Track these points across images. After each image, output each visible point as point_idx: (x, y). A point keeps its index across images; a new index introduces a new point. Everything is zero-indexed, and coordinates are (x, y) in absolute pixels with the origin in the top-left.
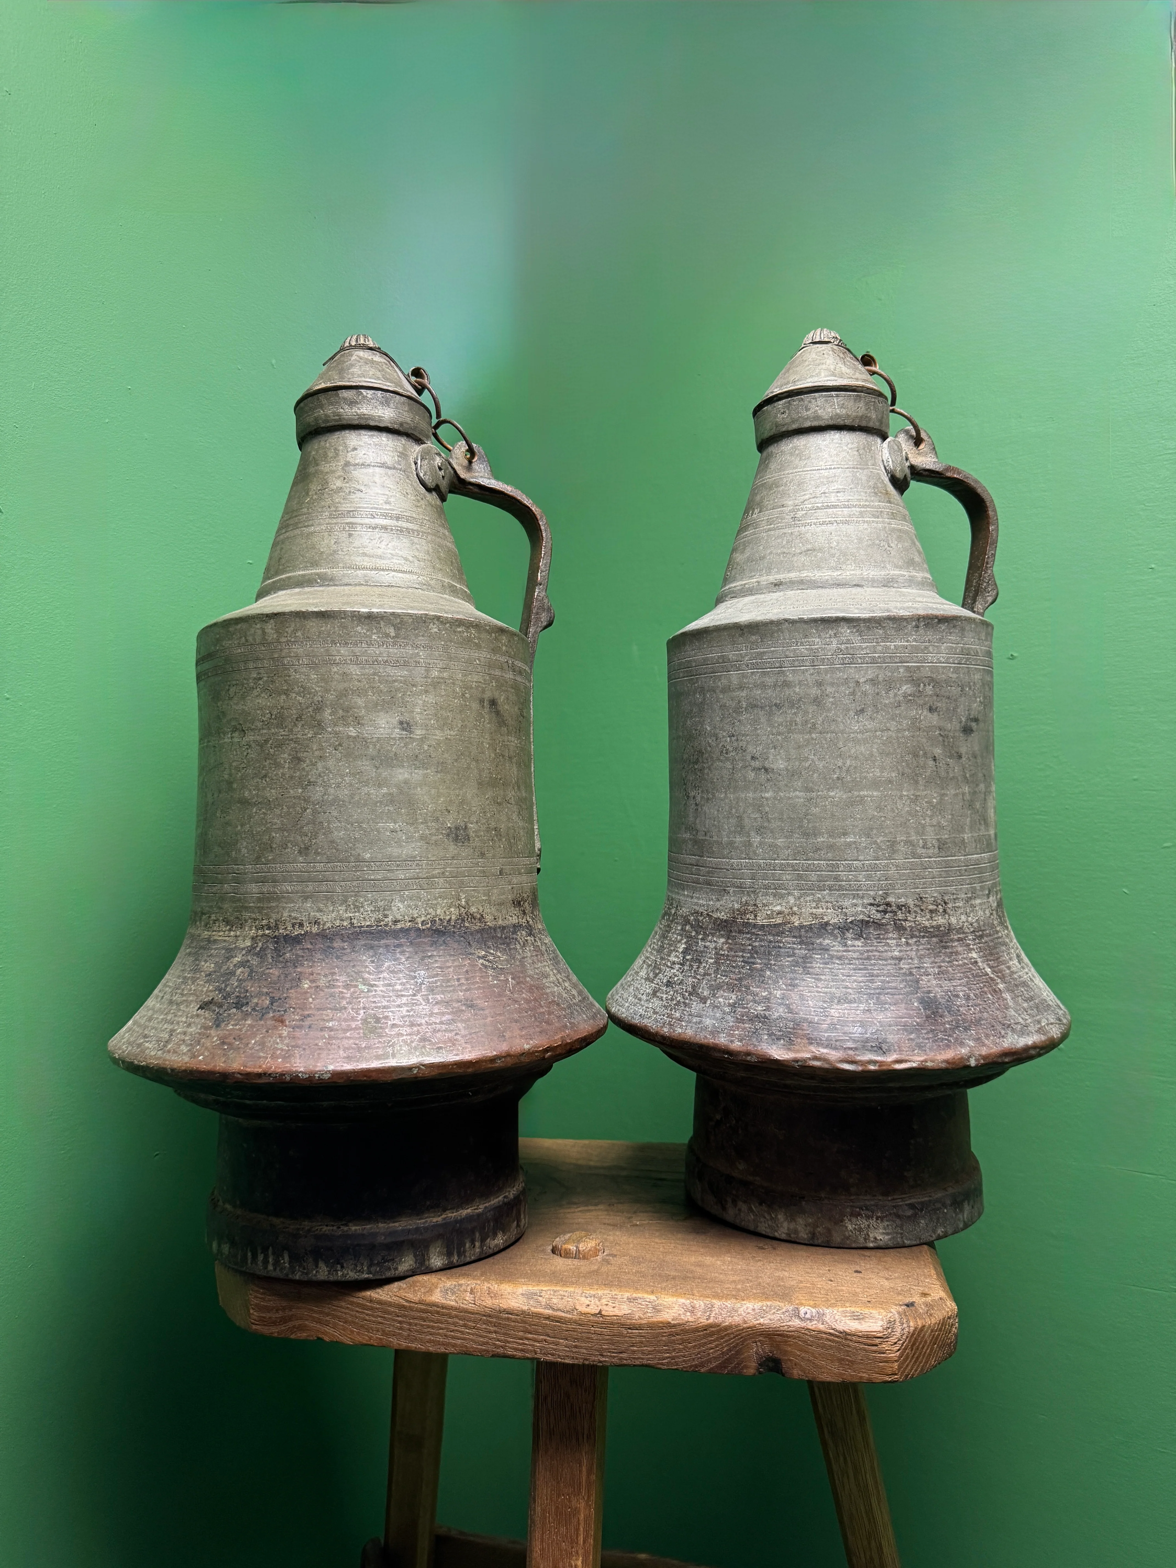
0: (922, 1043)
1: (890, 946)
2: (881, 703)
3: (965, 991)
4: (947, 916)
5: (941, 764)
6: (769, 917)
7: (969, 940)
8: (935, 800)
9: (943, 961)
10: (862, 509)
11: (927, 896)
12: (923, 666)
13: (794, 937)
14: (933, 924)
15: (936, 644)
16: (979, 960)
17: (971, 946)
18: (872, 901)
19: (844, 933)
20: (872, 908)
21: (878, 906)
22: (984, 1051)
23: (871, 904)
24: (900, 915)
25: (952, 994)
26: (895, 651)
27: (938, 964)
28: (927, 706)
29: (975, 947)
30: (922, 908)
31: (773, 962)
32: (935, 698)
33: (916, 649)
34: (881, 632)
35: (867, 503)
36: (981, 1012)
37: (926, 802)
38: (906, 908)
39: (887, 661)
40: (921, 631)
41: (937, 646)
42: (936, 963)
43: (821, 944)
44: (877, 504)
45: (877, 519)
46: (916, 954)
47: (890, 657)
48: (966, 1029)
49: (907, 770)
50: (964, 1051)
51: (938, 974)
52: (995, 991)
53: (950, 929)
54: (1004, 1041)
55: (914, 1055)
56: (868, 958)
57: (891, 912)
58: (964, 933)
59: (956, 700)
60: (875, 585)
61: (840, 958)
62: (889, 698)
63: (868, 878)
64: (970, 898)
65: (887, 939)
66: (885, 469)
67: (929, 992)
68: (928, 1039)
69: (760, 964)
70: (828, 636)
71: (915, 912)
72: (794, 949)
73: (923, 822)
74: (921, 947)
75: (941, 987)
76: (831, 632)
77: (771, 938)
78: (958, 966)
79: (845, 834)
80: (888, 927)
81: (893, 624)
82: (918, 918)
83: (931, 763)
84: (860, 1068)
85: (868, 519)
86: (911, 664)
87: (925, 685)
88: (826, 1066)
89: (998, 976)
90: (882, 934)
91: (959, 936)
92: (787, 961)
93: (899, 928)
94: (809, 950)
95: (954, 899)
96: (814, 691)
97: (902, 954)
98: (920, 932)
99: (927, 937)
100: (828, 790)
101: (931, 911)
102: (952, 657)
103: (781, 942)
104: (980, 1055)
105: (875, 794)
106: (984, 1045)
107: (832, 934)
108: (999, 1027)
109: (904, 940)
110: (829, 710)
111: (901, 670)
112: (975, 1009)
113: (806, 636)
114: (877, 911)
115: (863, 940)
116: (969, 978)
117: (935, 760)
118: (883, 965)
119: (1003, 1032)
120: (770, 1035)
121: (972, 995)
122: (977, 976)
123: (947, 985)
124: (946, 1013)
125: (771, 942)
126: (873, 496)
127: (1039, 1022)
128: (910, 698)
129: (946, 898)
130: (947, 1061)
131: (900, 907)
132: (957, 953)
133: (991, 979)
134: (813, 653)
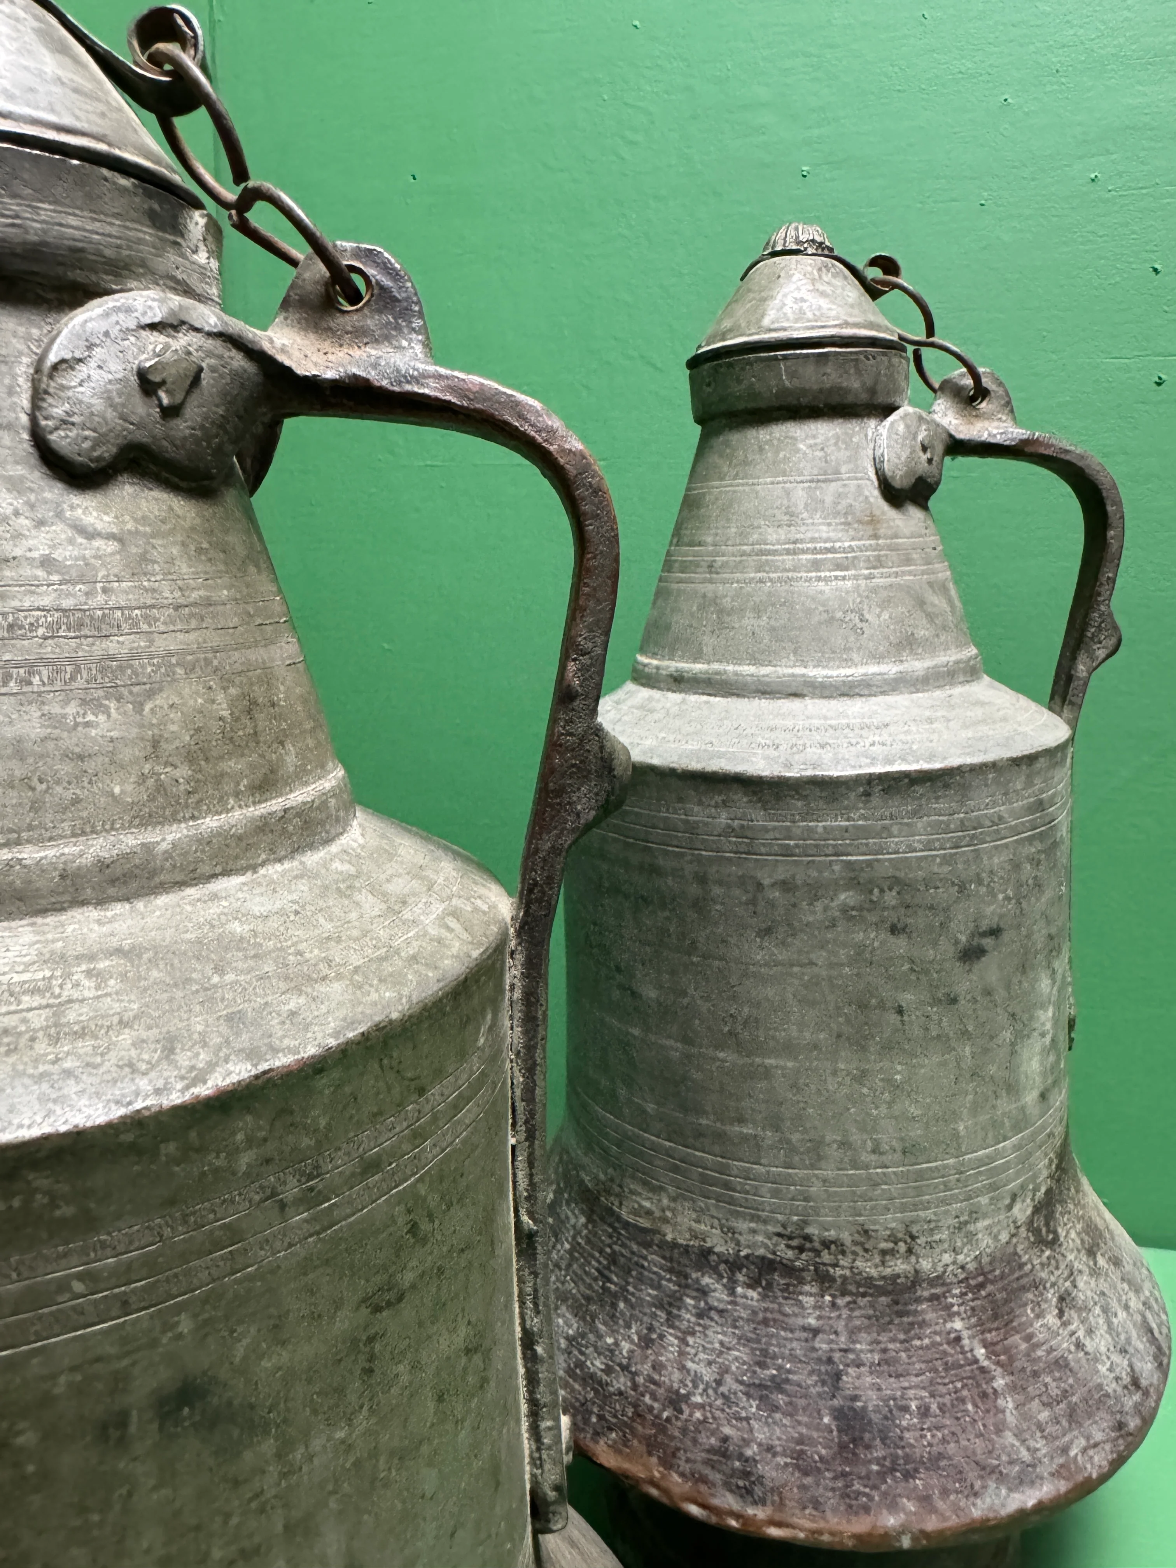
0: (821, 1496)
1: (803, 1307)
2: (800, 921)
3: (922, 1398)
4: (913, 1259)
5: (913, 1017)
6: (635, 1213)
7: (953, 1297)
8: (898, 1077)
9: (893, 1340)
10: (819, 556)
11: (877, 1227)
12: (878, 860)
13: (664, 1258)
14: (883, 1274)
15: (906, 820)
16: (965, 1334)
17: (955, 1308)
18: (779, 1229)
19: (733, 1273)
20: (780, 1239)
21: (790, 1238)
22: (932, 1524)
23: (779, 1235)
24: (826, 1257)
25: (896, 1405)
26: (826, 836)
27: (883, 1346)
28: (888, 925)
29: (962, 1308)
30: (867, 1246)
31: (631, 1289)
32: (903, 911)
33: (866, 833)
34: (800, 804)
35: (828, 545)
36: (944, 1441)
37: (882, 1080)
38: (837, 1246)
39: (811, 852)
40: (876, 800)
41: (907, 824)
42: (879, 1343)
43: (697, 1281)
44: (847, 544)
45: (846, 573)
46: (846, 1325)
47: (817, 846)
48: (908, 1476)
49: (847, 1030)
50: (891, 1521)
51: (879, 1364)
52: (984, 1395)
53: (917, 1279)
54: (974, 1505)
55: (804, 1517)
56: (765, 1322)
57: (810, 1250)
58: (943, 1284)
59: (946, 910)
60: (827, 693)
61: (721, 1312)
62: (815, 913)
63: (775, 1193)
64: (966, 1223)
65: (801, 1293)
66: (877, 473)
67: (855, 1398)
68: (833, 1489)
69: (616, 1284)
70: (713, 803)
71: (854, 1253)
72: (661, 1278)
73: (875, 1112)
74: (857, 1313)
75: (879, 1389)
76: (719, 799)
77: (635, 1247)
78: (921, 1348)
79: (741, 1120)
80: (804, 1274)
81: (821, 791)
82: (858, 1263)
83: (894, 1018)
84: (714, 1519)
85: (828, 574)
86: (855, 858)
87: (882, 891)
88: (665, 1500)
89: (998, 1363)
90: (794, 1285)
91: (933, 1291)
92: (649, 1293)
93: (824, 1279)
94: (679, 1286)
95: (932, 1230)
96: (694, 890)
97: (821, 1322)
98: (859, 1285)
99: (871, 1295)
100: (716, 1047)
101: (884, 1253)
102: (938, 840)
103: (645, 1258)
104: (922, 1532)
105: (790, 1064)
106: (934, 1510)
107: (715, 1270)
108: (972, 1474)
109: (828, 1298)
110: (716, 924)
111: (837, 868)
112: (933, 1436)
113: (680, 800)
114: (788, 1246)
115: (760, 1290)
116: (936, 1371)
117: (900, 1011)
118: (786, 1339)
119: (978, 1484)
120: (601, 1417)
121: (934, 1407)
122: (955, 1365)
123: (891, 1387)
124: (878, 1442)
125: (633, 1253)
126: (842, 530)
127: (1065, 1451)
128: (854, 913)
129: (914, 1229)
130: (857, 1537)
131: (826, 1244)
132: (923, 1324)
133: (983, 1370)
134: (692, 828)
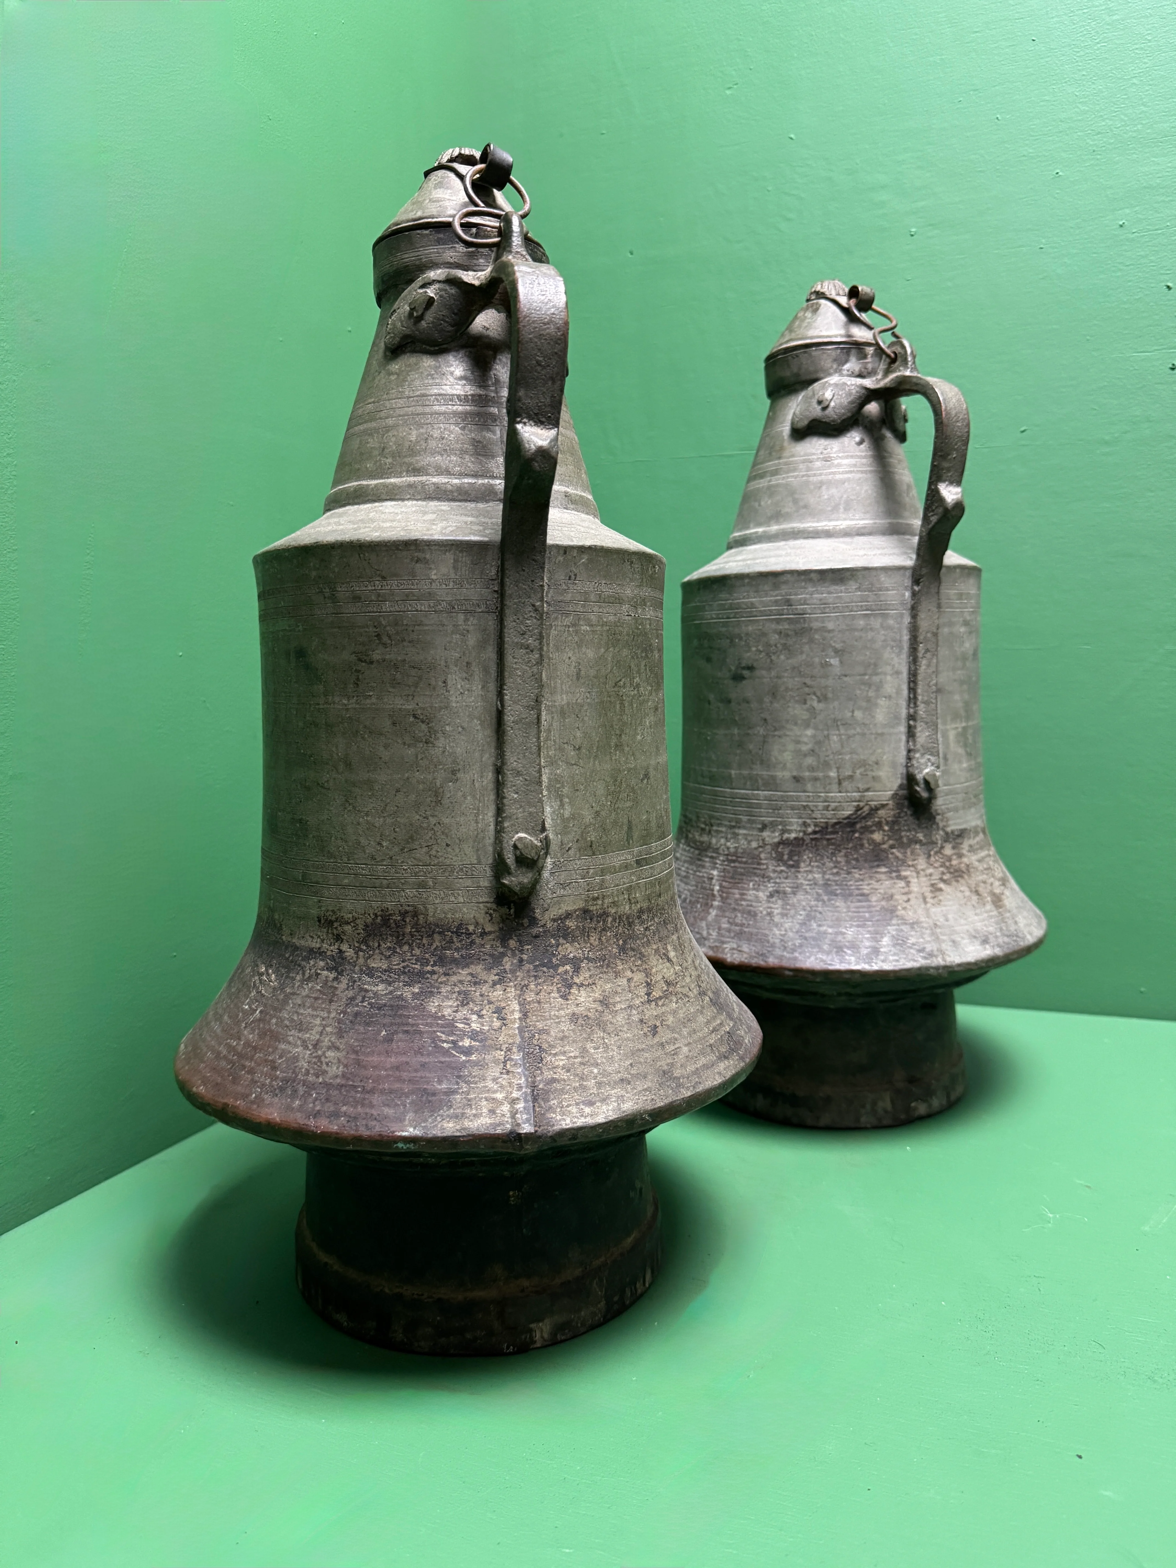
3: (685, 895)
5: (714, 707)
7: (719, 860)
8: (708, 738)
9: (692, 869)
11: (702, 816)
12: (703, 623)
14: (700, 840)
16: (716, 878)
17: (718, 866)
27: (688, 870)
28: (706, 657)
30: (698, 824)
32: (710, 651)
37: (704, 738)
38: (692, 823)
46: (684, 859)
51: (684, 877)
53: (709, 846)
58: (718, 853)
71: (695, 827)
73: (702, 755)
74: (688, 855)
78: (697, 876)
82: (695, 832)
83: (707, 705)
87: (703, 639)
89: (721, 896)
93: (687, 837)
97: (680, 856)
98: (693, 843)
117: (709, 703)
122: (705, 888)
127: (723, 942)
128: (697, 650)
132: (703, 867)
133: (713, 895)
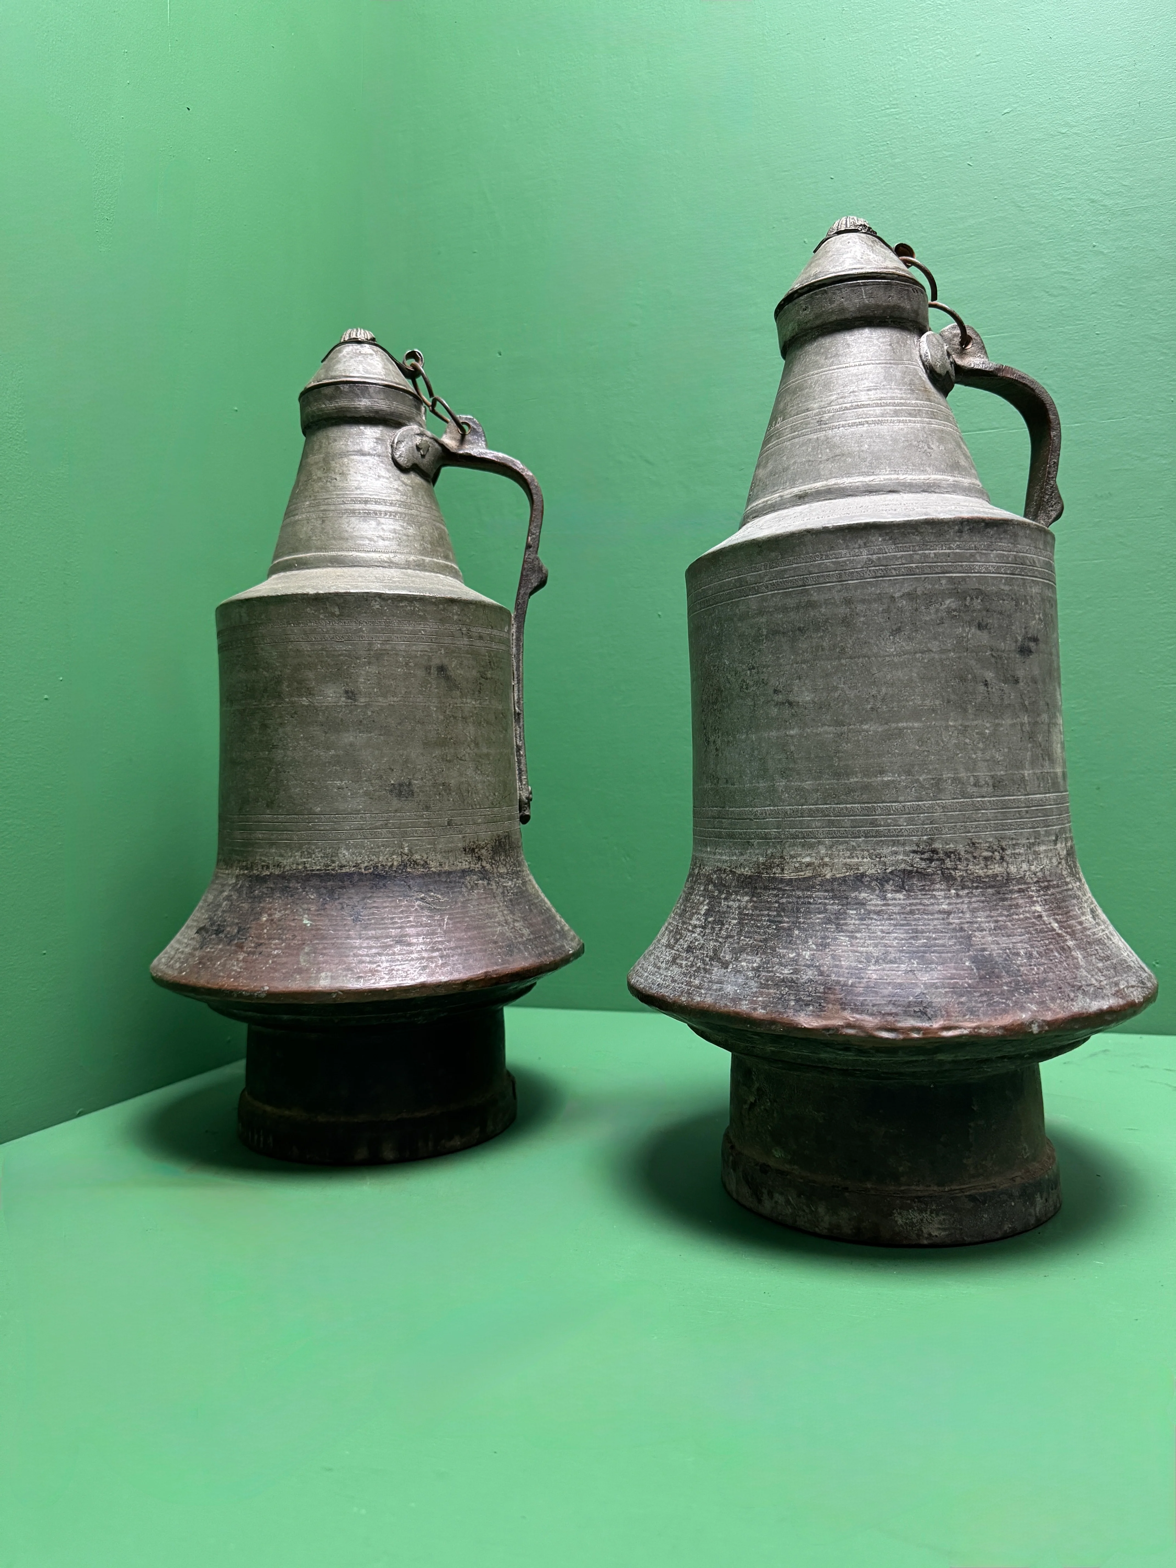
0: (974, 1007)
1: (937, 899)
2: (920, 620)
3: (1026, 948)
4: (1005, 864)
5: (994, 690)
6: (797, 870)
7: (1033, 891)
8: (987, 731)
9: (1001, 915)
10: (897, 408)
11: (980, 841)
12: (969, 577)
13: (826, 891)
14: (988, 874)
15: (984, 551)
16: (1044, 914)
17: (1035, 899)
18: (915, 848)
19: (882, 885)
20: (915, 855)
21: (923, 853)
22: (1049, 1016)
23: (914, 852)
24: (949, 864)
25: (1011, 952)
26: (935, 560)
27: (995, 918)
28: (976, 623)
29: (1039, 899)
30: (975, 854)
31: (802, 920)
32: (984, 613)
33: (960, 558)
34: (918, 538)
35: (902, 401)
36: (1045, 971)
37: (977, 733)
38: (955, 855)
39: (926, 571)
40: (966, 536)
41: (985, 554)
42: (992, 917)
43: (856, 898)
44: (914, 402)
45: (914, 419)
46: (968, 907)
47: (930, 567)
48: (1027, 991)
49: (953, 697)
50: (1024, 1016)
51: (995, 929)
52: (1063, 949)
53: (1009, 879)
54: (1073, 1005)
55: (965, 1021)
56: (912, 912)
57: (937, 860)
58: (1025, 883)
59: (1009, 616)
60: (913, 490)
61: (878, 913)
62: (930, 614)
63: (910, 822)
64: (1033, 844)
65: (934, 890)
66: (923, 364)
67: (984, 950)
68: (982, 1002)
69: (788, 922)
70: (857, 546)
71: (967, 859)
72: (825, 904)
73: (974, 756)
74: (974, 899)
75: (998, 944)
76: (860, 542)
77: (800, 893)
78: (1019, 920)
79: (882, 772)
80: (934, 877)
81: (932, 529)
82: (970, 867)
83: (981, 688)
84: (901, 1037)
85: (904, 418)
86: (954, 575)
87: (972, 599)
88: (862, 1034)
89: (1067, 932)
90: (928, 886)
91: (1020, 887)
92: (818, 918)
93: (948, 879)
94: (842, 905)
95: (1013, 845)
96: (843, 610)
97: (951, 907)
98: (973, 882)
99: (981, 888)
100: (861, 723)
101: (986, 859)
102: (1003, 567)
103: (811, 897)
104: (1044, 1021)
105: (916, 725)
106: (1049, 1009)
107: (869, 886)
108: (1067, 990)
109: (953, 891)
110: (861, 631)
111: (944, 582)
112: (1038, 969)
113: (832, 548)
114: (921, 859)
115: (905, 893)
116: (1031, 934)
117: (986, 684)
118: (929, 920)
119: (1072, 995)
120: (797, 1001)
121: (1035, 953)
122: (1042, 931)
123: (1004, 941)
124: (1004, 973)
125: (799, 897)
126: (910, 393)
127: (1117, 984)
128: (955, 613)
129: (1004, 844)
130: (1004, 1028)
131: (948, 854)
132: (1017, 906)
133: (1059, 935)
134: (840, 567)
